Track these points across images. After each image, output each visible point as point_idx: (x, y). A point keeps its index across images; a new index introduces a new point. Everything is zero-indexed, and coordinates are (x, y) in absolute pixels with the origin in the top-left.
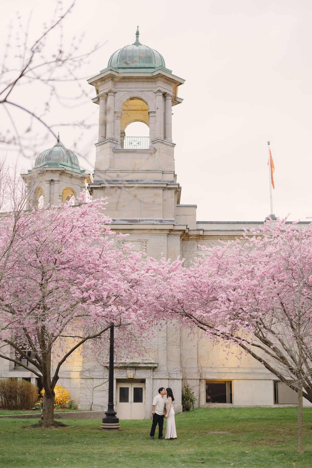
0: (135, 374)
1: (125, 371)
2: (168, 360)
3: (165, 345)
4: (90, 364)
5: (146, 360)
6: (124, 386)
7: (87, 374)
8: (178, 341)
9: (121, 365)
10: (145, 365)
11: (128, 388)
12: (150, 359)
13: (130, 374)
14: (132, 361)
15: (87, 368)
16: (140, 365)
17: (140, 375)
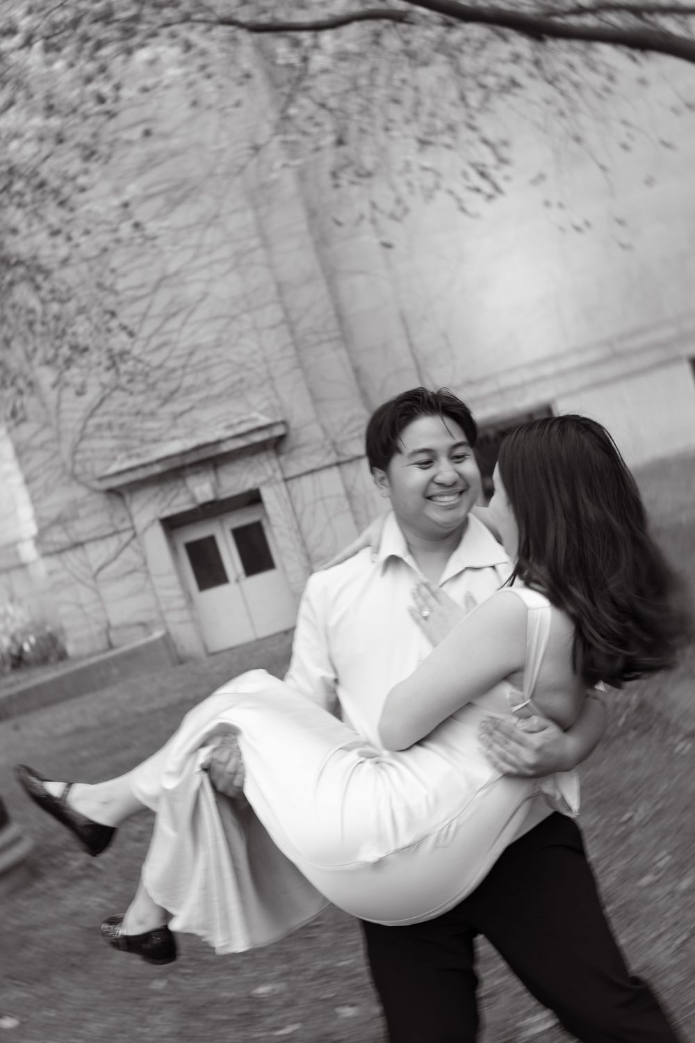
0: (217, 485)
1: (180, 483)
2: (316, 400)
3: (291, 351)
4: (59, 500)
5: (241, 423)
6: (197, 533)
7: (59, 537)
8: (333, 325)
9: (158, 469)
10: (241, 443)
11: (211, 540)
12: (254, 415)
13: (202, 489)
14: (191, 443)
15: (52, 513)
16: (225, 448)
17: (235, 481)
